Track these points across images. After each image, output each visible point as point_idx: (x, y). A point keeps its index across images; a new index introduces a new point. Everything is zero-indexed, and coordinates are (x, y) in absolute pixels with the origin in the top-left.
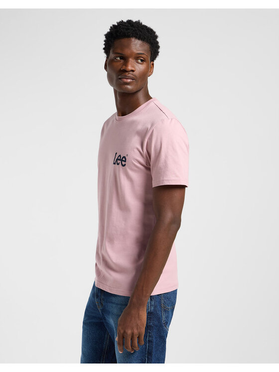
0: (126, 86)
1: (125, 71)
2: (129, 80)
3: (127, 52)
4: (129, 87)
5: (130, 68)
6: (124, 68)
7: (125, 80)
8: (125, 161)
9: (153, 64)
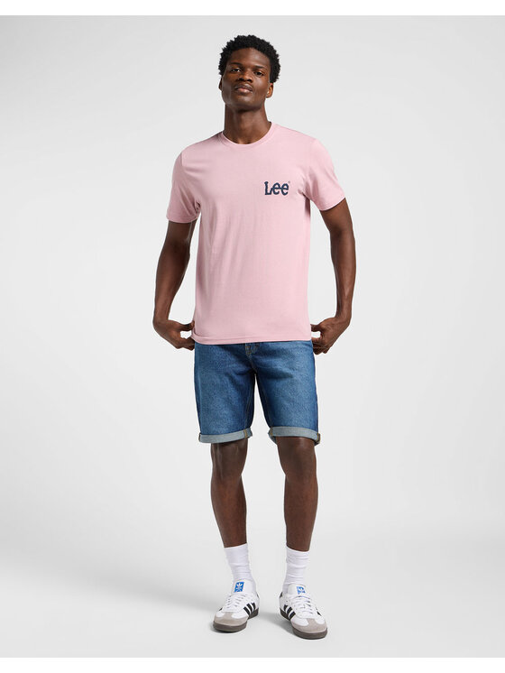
0: (242, 97)
1: (242, 80)
2: (246, 91)
3: (244, 62)
4: (247, 99)
5: (247, 77)
6: (241, 77)
7: (242, 90)
8: (287, 189)
9: (272, 86)
